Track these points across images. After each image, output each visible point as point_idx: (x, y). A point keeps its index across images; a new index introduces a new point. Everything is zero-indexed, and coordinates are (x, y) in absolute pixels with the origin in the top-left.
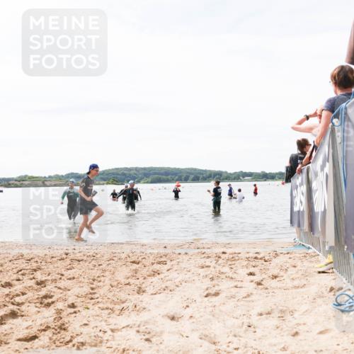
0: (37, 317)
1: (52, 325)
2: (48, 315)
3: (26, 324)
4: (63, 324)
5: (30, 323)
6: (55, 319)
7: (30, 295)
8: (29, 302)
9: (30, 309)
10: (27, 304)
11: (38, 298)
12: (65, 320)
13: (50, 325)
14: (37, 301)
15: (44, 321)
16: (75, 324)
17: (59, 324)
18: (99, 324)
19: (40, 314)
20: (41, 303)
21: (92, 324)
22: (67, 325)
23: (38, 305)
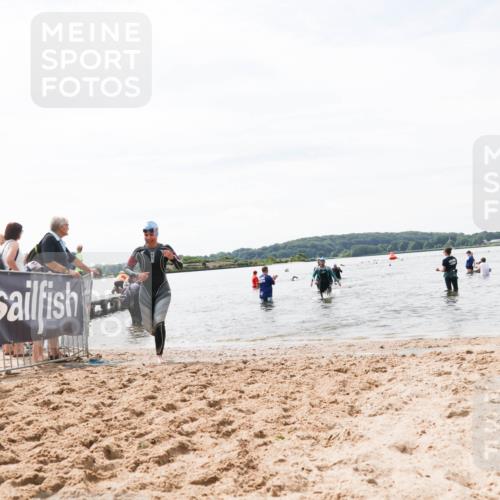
0: (214, 452)
1: (236, 462)
2: (228, 448)
3: (201, 461)
4: (251, 461)
5: (205, 460)
6: (239, 454)
7: (202, 420)
8: (202, 431)
9: (204, 440)
10: (199, 434)
11: (213, 426)
12: (253, 454)
13: (233, 462)
14: (212, 429)
15: (224, 456)
16: (267, 460)
17: (245, 460)
18: (299, 460)
19: (217, 447)
20: (218, 432)
21: (291, 460)
22: (255, 462)
23: (214, 434)
